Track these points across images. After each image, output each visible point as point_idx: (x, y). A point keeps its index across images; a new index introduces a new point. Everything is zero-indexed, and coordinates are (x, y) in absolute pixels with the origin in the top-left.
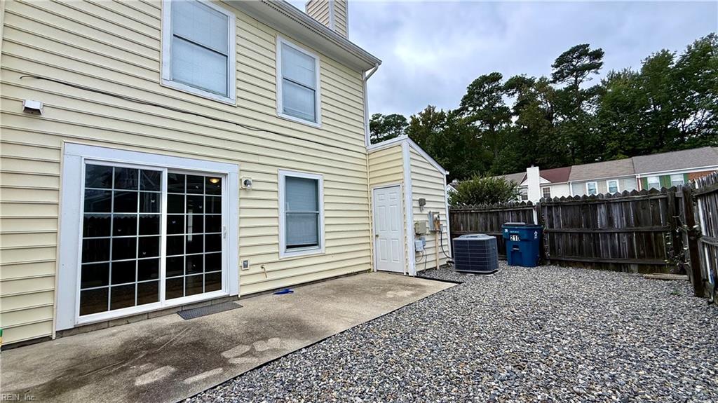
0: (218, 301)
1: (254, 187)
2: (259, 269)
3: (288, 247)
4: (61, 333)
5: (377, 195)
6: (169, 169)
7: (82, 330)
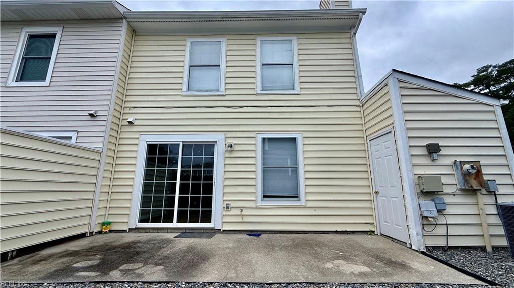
0: (208, 231)
1: (235, 149)
2: (238, 212)
3: (264, 197)
4: (131, 230)
5: (374, 146)
6: (183, 142)
7: (139, 231)
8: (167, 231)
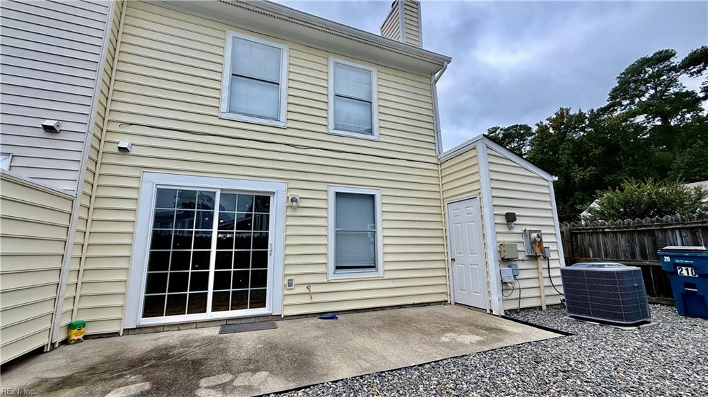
0: (261, 319)
1: (301, 205)
2: (304, 289)
3: (338, 268)
4: (127, 331)
5: (451, 211)
6: (221, 189)
7: (143, 330)
8: (194, 326)
